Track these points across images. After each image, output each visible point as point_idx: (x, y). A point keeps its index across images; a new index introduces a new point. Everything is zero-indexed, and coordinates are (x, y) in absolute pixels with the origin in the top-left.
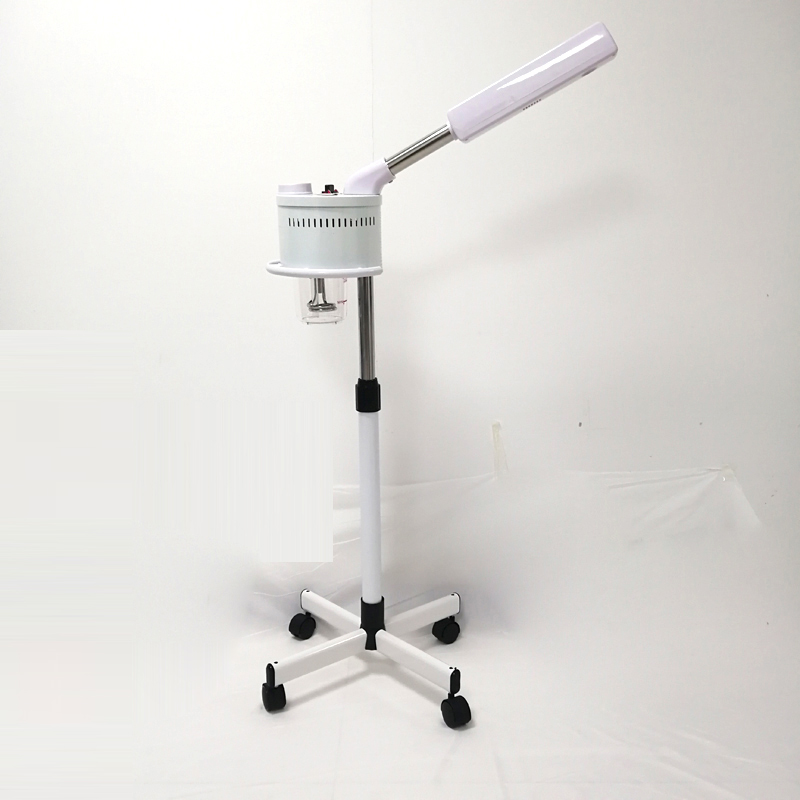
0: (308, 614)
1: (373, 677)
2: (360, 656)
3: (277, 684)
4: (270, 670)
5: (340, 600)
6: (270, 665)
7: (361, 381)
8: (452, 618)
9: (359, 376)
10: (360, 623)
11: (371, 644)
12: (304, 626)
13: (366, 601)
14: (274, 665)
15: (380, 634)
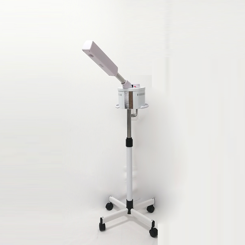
0: (111, 203)
1: (130, 222)
2: (126, 216)
3: (103, 223)
4: (101, 219)
5: (120, 199)
6: (101, 218)
7: (127, 138)
8: (152, 205)
9: (127, 137)
10: (126, 206)
11: (129, 213)
12: (110, 206)
13: (128, 200)
14: (102, 218)
15: (132, 210)
